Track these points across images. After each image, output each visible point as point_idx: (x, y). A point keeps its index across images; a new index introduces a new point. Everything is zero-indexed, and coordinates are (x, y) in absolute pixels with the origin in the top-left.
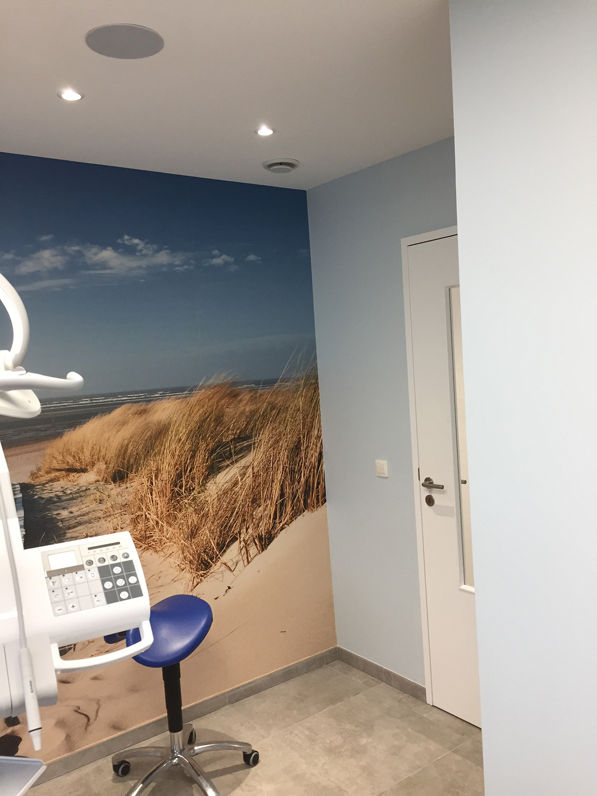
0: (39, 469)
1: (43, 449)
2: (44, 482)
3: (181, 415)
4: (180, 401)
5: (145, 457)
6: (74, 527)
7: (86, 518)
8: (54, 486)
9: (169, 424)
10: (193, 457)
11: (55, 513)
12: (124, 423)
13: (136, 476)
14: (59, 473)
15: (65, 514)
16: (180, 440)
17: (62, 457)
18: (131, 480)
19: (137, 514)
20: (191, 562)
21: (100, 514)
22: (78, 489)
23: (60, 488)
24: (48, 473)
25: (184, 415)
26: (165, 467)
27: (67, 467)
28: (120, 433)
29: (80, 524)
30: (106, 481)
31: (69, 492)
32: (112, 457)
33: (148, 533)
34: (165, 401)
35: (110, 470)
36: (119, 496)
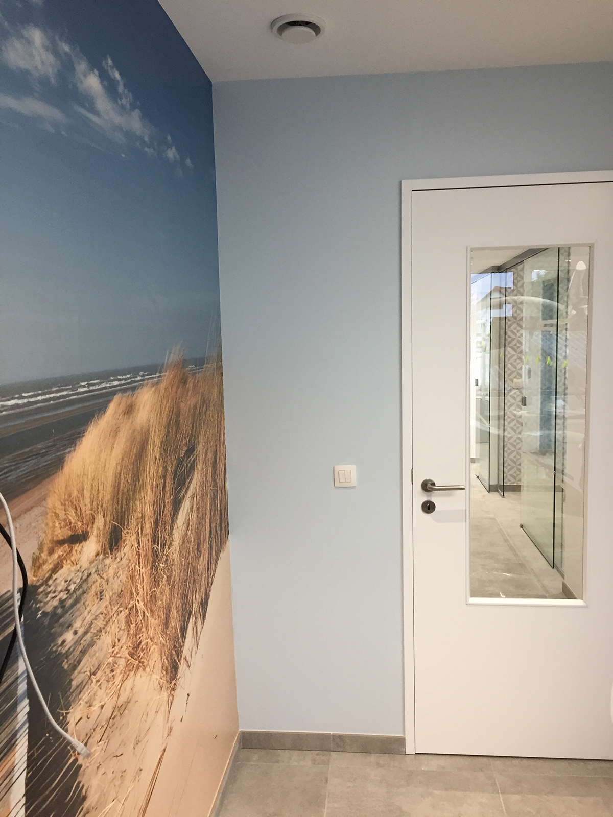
0: (41, 549)
1: (44, 499)
2: (47, 575)
3: (156, 414)
4: (153, 389)
5: (133, 494)
6: (79, 662)
7: (89, 635)
8: (58, 581)
9: (148, 430)
10: (164, 487)
11: (60, 642)
12: (115, 432)
13: (128, 533)
14: (62, 548)
15: (69, 637)
16: (156, 458)
17: (64, 512)
18: (124, 541)
19: (130, 606)
20: (166, 671)
21: (100, 623)
22: (81, 578)
23: (63, 583)
24: (51, 552)
25: (157, 414)
26: (149, 511)
27: (70, 533)
28: (114, 451)
29: (83, 652)
30: (105, 553)
31: (72, 587)
32: (108, 501)
33: (138, 637)
34: (145, 389)
35: (107, 527)
36: (116, 578)
